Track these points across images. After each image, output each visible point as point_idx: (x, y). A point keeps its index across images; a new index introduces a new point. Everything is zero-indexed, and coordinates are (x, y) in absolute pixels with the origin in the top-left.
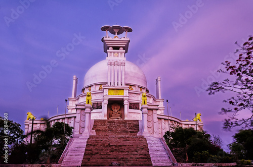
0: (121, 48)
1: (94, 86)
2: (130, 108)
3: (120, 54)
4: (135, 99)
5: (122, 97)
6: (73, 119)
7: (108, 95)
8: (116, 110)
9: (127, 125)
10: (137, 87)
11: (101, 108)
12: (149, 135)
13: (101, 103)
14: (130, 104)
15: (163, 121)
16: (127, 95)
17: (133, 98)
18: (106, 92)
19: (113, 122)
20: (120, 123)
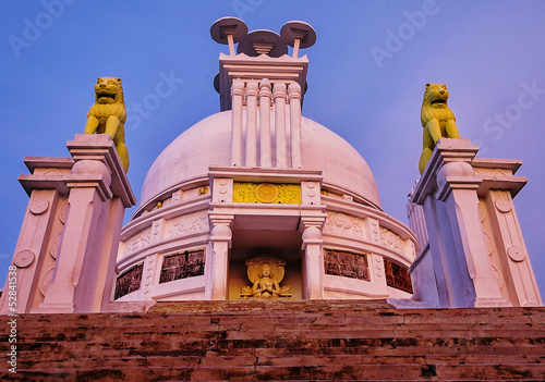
2: (330, 270)
7: (229, 201)
8: (266, 283)
11: (201, 272)
14: (329, 253)
16: (318, 203)
18: (223, 192)
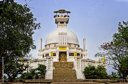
0: (65, 23)
1: (52, 44)
2: (70, 55)
3: (64, 26)
4: (72, 51)
5: (66, 51)
6: (43, 61)
7: (59, 50)
8: (63, 57)
9: (68, 64)
10: (73, 45)
11: (56, 56)
12: (77, 69)
13: (56, 53)
14: (70, 53)
15: (85, 62)
16: (68, 50)
17: (71, 51)
19: (62, 63)
20: (65, 63)
